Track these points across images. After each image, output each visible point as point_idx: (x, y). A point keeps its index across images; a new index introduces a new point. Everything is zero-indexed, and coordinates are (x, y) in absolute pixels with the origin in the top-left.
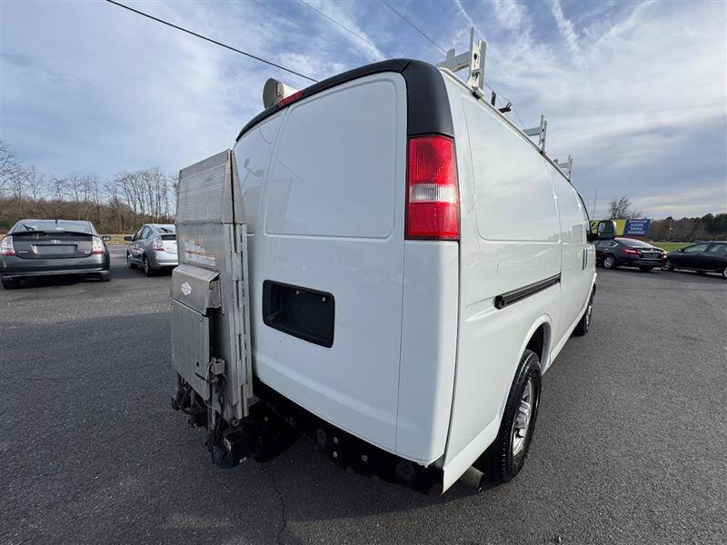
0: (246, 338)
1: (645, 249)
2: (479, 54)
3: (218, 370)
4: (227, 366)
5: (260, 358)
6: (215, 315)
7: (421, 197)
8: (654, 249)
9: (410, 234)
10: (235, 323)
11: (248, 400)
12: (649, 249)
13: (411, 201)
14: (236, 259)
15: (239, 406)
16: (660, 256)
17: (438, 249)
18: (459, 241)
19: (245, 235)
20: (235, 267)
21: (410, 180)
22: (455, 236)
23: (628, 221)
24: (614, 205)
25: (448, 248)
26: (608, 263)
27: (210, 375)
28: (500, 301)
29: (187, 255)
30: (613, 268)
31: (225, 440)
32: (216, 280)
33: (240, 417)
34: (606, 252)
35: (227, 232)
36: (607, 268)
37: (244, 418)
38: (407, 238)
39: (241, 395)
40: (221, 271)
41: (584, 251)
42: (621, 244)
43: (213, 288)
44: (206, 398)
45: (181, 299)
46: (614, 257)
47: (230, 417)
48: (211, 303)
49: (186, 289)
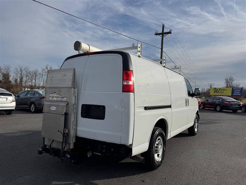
0: (75, 123)
1: (233, 102)
2: (140, 46)
3: (67, 131)
4: (69, 131)
5: (79, 128)
6: (66, 114)
8: (237, 102)
9: (123, 91)
10: (72, 118)
11: (74, 143)
12: (234, 102)
13: (124, 84)
14: (74, 98)
15: (71, 144)
16: (239, 105)
17: (129, 94)
18: (134, 93)
19: (77, 91)
20: (73, 101)
21: (123, 80)
22: (133, 91)
23: (233, 88)
24: (227, 80)
25: (132, 94)
26: (218, 109)
27: (64, 132)
28: (146, 108)
29: (51, 98)
30: (221, 111)
31: (67, 155)
32: (67, 104)
33: (71, 148)
34: (217, 103)
35: (72, 90)
36: (218, 111)
37: (72, 149)
38: (123, 92)
39: (72, 141)
40: (69, 102)
41: (186, 99)
42: (223, 99)
43: (66, 107)
44: (62, 141)
45: (50, 112)
46: (220, 106)
47: (67, 149)
48: (66, 111)
49: (53, 108)
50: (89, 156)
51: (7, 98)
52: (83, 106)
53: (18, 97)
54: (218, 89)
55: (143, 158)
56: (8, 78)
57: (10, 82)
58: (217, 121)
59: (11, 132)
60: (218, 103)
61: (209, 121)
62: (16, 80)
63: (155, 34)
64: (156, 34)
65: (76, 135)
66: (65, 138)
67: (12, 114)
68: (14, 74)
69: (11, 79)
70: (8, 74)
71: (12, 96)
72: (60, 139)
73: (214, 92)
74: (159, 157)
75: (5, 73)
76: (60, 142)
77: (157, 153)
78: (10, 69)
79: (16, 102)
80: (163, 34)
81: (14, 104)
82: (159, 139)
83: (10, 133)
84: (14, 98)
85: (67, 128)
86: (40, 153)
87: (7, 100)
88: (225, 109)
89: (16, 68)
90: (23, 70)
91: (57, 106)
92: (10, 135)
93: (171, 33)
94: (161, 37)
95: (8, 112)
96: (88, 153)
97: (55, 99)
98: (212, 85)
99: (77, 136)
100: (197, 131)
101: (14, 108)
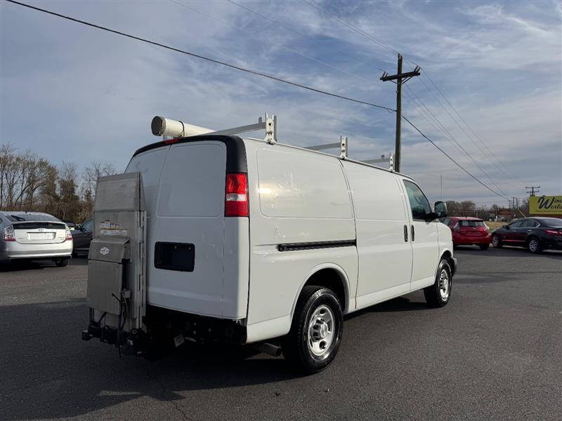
0: (143, 277)
2: (273, 123)
3: (127, 295)
4: (132, 294)
5: (151, 289)
6: (126, 263)
7: (230, 199)
10: (137, 269)
11: (143, 317)
13: (227, 200)
14: (140, 230)
15: (138, 319)
17: (238, 220)
18: (249, 217)
19: (146, 217)
20: (138, 236)
21: (227, 192)
22: (247, 215)
26: (533, 246)
27: (122, 297)
28: (281, 248)
29: (102, 232)
30: (539, 252)
31: (129, 340)
32: (128, 242)
33: (137, 327)
34: (529, 234)
35: (136, 215)
36: (532, 252)
37: (140, 328)
38: (225, 216)
39: (139, 313)
40: (131, 238)
41: (406, 227)
42: (543, 224)
43: (126, 248)
44: (118, 314)
45: (100, 258)
46: (538, 239)
47: (131, 328)
48: (125, 255)
49: (105, 251)
50: (177, 344)
51: (55, 233)
52: (158, 245)
53: (81, 229)
54: (548, 201)
55: (277, 347)
56: (73, 190)
57: (77, 198)
58: (516, 276)
59: (54, 300)
60: (532, 233)
61: (497, 275)
62: (88, 195)
63: (381, 79)
64: (384, 79)
65: (147, 302)
66: (123, 307)
67: (67, 266)
68: (83, 180)
69: (78, 192)
70: (72, 181)
71: (65, 228)
72: (115, 309)
73: (540, 208)
74: (324, 348)
75: (66, 179)
76: (116, 315)
77: (318, 339)
78: (76, 171)
79: (73, 241)
80: (400, 77)
81: (69, 245)
82: (322, 311)
83: (51, 303)
84: (69, 232)
85: (128, 289)
86: (86, 337)
87: (55, 237)
88: (550, 246)
89: (87, 169)
90: (101, 171)
91: (110, 246)
92: (51, 306)
93: (419, 74)
94: (396, 85)
95: (59, 262)
96: (175, 339)
97: (109, 233)
98: (535, 190)
99: (149, 305)
100: (448, 298)
101: (70, 253)
